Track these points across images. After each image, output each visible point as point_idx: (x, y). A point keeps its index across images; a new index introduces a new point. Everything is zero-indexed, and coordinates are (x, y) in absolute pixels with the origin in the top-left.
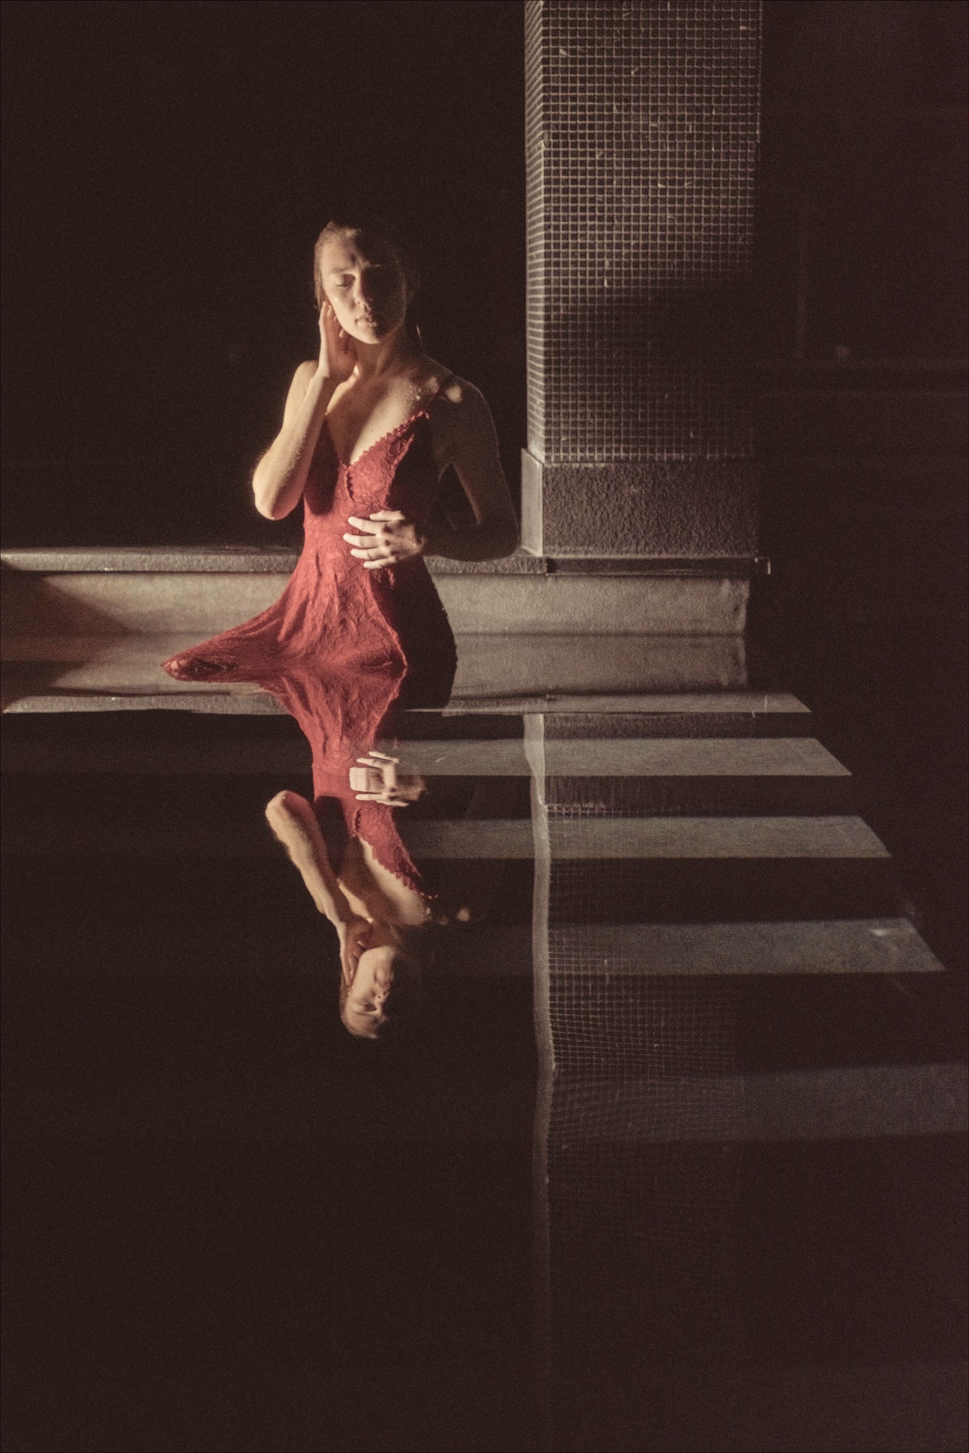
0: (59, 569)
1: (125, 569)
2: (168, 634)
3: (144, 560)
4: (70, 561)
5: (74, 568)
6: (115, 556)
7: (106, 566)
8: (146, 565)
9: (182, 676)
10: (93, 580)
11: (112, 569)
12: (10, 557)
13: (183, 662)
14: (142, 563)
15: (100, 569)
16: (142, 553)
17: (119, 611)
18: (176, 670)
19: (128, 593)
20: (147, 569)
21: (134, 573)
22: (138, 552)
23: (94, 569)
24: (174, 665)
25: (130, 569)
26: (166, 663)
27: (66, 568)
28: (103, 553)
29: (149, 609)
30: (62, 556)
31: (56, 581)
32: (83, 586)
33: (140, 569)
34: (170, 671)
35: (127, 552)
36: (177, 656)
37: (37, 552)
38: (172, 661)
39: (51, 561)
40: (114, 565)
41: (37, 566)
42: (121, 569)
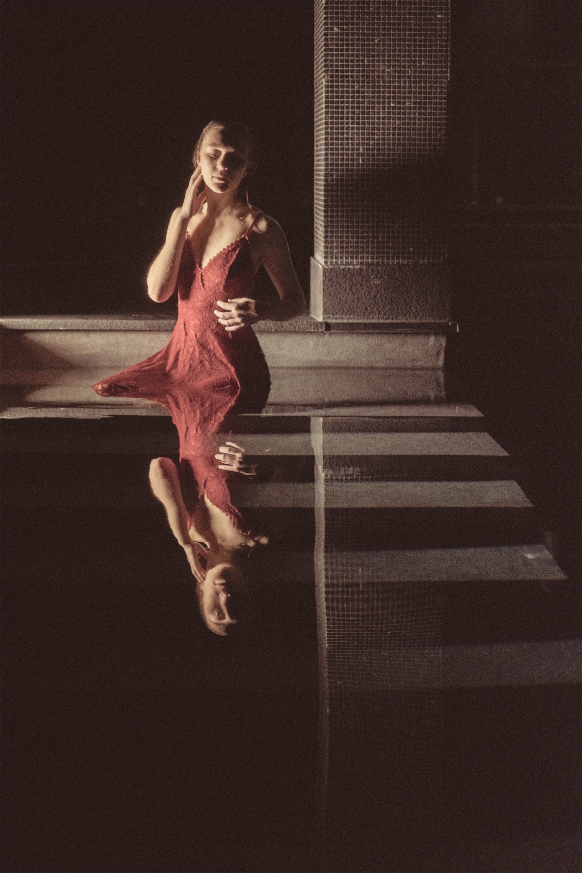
0: (33, 328)
1: (73, 328)
2: (96, 368)
3: (84, 323)
4: (39, 323)
5: (42, 328)
6: (66, 320)
7: (61, 327)
8: (85, 326)
9: (105, 394)
10: (53, 335)
11: (64, 329)
12: (6, 321)
13: (105, 386)
14: (82, 325)
15: (57, 328)
16: (83, 318)
17: (68, 354)
18: (100, 390)
19: (74, 343)
20: (85, 328)
21: (78, 331)
22: (80, 318)
23: (54, 328)
24: (100, 387)
25: (76, 328)
26: (94, 386)
27: (37, 328)
28: (60, 319)
29: (86, 352)
30: (35, 321)
31: (31, 336)
32: (46, 338)
33: (81, 329)
34: (97, 391)
35: (74, 318)
36: (102, 382)
37: (19, 318)
38: (98, 384)
39: (28, 324)
40: (66, 326)
41: (20, 326)
42: (70, 329)
